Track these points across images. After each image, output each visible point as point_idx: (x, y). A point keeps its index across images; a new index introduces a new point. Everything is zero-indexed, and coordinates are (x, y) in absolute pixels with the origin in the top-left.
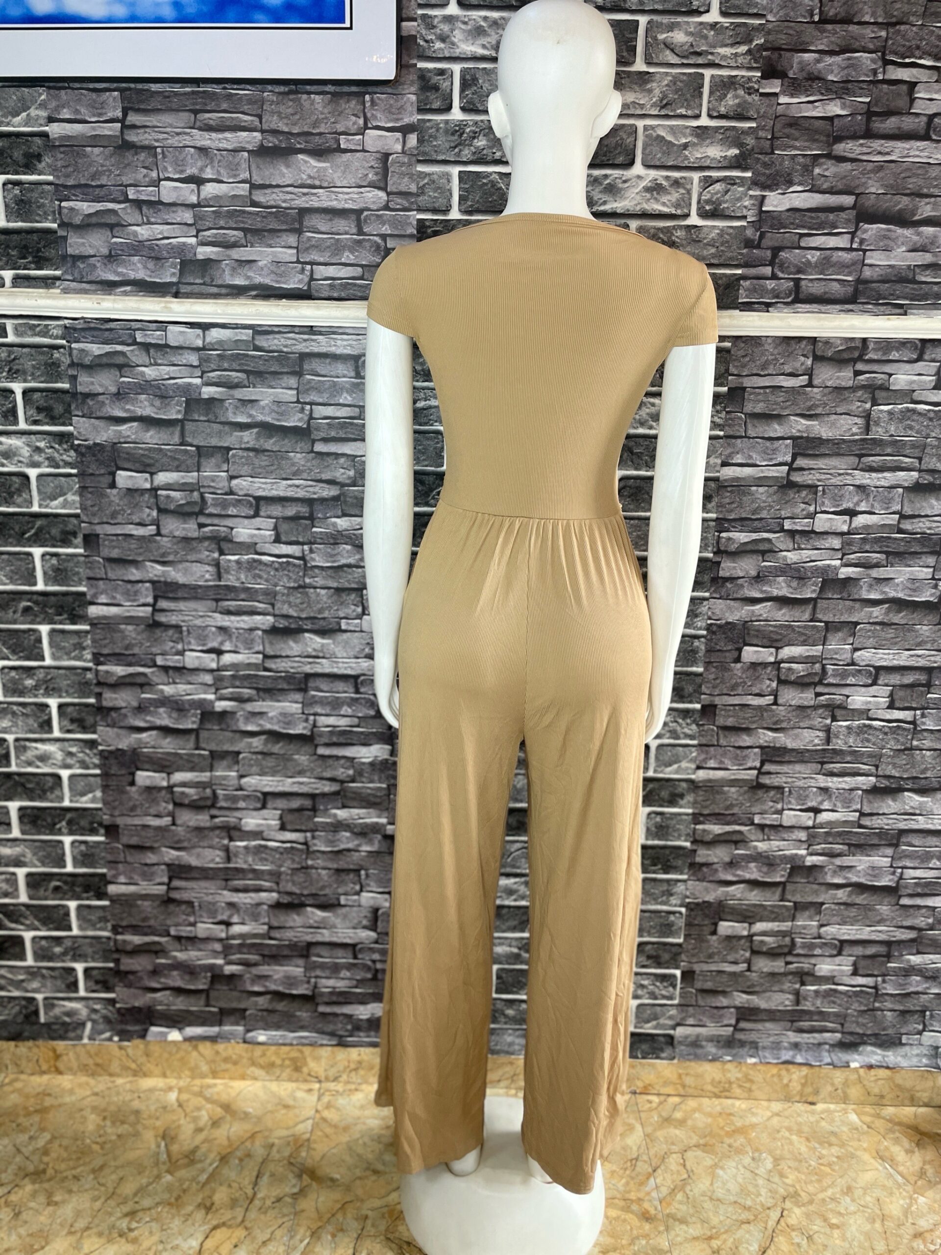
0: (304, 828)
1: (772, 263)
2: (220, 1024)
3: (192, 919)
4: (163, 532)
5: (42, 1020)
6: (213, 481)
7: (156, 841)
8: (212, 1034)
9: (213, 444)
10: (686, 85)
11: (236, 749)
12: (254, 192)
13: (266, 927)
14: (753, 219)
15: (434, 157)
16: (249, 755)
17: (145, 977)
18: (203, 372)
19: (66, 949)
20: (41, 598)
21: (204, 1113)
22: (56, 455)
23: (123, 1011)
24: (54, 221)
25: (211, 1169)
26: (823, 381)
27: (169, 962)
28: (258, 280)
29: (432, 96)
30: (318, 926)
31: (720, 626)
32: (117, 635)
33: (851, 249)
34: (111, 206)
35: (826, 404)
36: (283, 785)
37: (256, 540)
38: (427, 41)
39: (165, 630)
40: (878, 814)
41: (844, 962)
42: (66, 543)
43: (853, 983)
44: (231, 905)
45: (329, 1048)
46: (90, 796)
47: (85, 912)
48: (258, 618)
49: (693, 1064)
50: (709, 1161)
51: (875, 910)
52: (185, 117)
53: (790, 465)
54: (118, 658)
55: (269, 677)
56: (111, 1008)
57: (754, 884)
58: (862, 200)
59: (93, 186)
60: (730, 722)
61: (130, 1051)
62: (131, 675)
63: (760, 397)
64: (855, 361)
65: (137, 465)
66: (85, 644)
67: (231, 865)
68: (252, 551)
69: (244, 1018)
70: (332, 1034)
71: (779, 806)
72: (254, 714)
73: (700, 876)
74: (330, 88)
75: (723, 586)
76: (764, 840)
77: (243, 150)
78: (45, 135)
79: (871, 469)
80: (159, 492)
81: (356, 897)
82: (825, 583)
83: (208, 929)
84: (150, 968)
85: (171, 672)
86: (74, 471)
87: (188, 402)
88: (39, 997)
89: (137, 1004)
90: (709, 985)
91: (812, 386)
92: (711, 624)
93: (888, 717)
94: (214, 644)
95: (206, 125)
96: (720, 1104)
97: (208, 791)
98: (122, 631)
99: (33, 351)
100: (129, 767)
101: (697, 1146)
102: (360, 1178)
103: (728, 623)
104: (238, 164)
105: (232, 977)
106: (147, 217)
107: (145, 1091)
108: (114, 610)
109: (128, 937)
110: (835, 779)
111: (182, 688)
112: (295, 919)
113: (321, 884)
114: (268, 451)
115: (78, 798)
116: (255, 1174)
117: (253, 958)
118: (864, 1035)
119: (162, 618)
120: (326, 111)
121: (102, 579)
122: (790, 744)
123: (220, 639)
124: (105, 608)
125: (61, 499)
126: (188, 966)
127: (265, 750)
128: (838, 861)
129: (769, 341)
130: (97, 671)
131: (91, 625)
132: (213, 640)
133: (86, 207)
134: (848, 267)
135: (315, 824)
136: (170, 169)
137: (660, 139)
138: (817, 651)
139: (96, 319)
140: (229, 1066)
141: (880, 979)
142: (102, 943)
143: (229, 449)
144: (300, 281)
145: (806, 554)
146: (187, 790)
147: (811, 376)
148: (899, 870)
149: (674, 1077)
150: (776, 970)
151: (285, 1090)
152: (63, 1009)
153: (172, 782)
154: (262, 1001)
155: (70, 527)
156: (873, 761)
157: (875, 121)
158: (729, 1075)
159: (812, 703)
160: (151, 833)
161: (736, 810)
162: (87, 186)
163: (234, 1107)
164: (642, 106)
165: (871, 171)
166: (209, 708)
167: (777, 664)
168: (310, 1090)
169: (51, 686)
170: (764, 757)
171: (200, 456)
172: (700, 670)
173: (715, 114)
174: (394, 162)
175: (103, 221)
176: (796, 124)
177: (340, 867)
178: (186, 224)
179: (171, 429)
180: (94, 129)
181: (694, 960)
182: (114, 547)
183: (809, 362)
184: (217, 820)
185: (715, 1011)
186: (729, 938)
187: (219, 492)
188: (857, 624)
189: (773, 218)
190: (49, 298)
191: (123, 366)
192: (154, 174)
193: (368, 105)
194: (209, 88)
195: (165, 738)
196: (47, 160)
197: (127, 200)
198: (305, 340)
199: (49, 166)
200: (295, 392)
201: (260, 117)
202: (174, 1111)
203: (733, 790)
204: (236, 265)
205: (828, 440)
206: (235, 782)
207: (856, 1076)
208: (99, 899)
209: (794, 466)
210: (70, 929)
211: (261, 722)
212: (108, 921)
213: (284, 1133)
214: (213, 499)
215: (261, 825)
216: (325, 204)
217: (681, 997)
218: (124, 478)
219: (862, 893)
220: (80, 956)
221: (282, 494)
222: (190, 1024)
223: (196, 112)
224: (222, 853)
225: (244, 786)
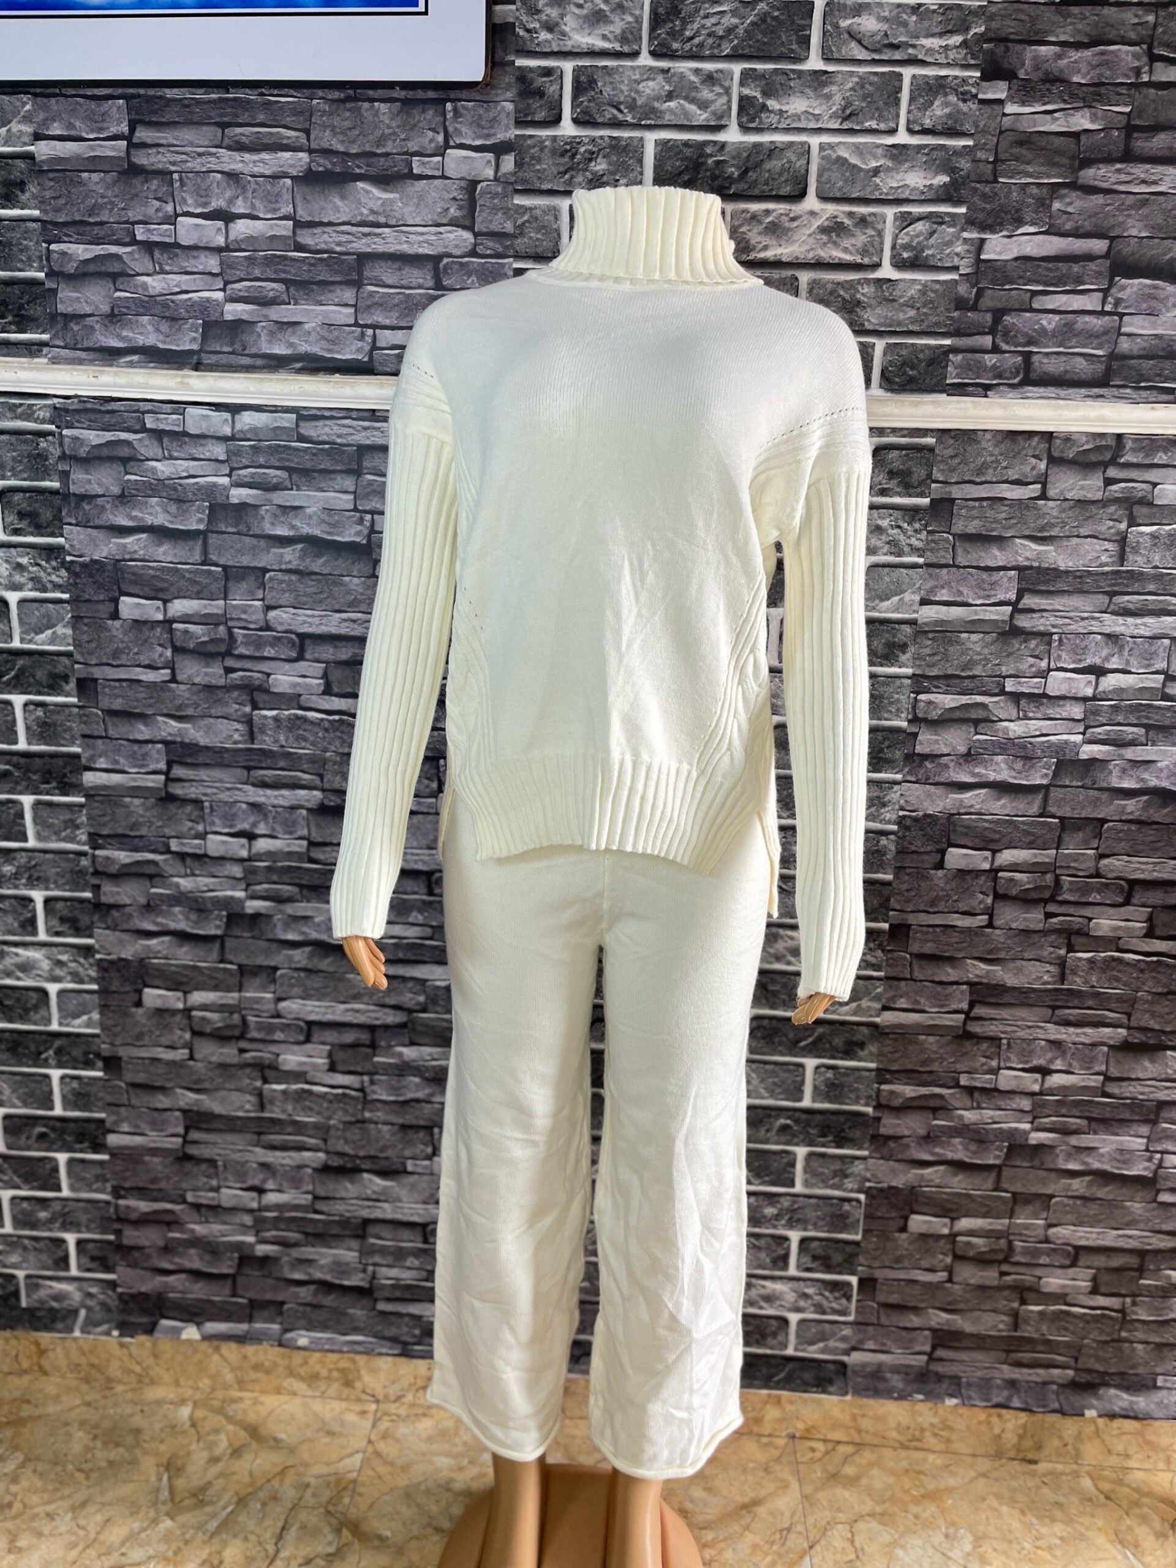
0: (359, 1069)
1: (992, 331)
2: (250, 1319)
3: (214, 1183)
4: (179, 678)
5: (24, 1304)
6: (244, 612)
7: (169, 1080)
8: (239, 1333)
9: (245, 564)
10: (877, 89)
11: (273, 964)
12: (299, 232)
13: (310, 1197)
14: (968, 271)
15: (537, 185)
16: (289, 972)
17: (154, 1255)
18: (232, 469)
19: (54, 1214)
20: (22, 761)
21: (223, 1437)
22: (42, 574)
23: (126, 1298)
24: (41, 270)
25: (224, 1514)
26: (1062, 492)
27: (185, 1236)
28: (304, 348)
29: (535, 104)
30: (376, 1199)
31: (916, 820)
32: (120, 812)
33: (1103, 313)
34: (113, 249)
35: (1065, 524)
36: (333, 1013)
37: (299, 690)
38: (528, 31)
39: (181, 806)
40: (1129, 1079)
41: (1080, 1276)
42: (54, 688)
43: (1091, 1303)
44: (264, 1166)
45: (390, 1359)
46: (85, 1018)
47: (78, 1168)
48: (302, 792)
49: (871, 1402)
50: (885, 1537)
51: (1124, 1208)
52: (210, 133)
53: (1014, 604)
54: (123, 840)
55: (315, 870)
56: (110, 1293)
57: (959, 1166)
58: (1119, 246)
59: (90, 224)
60: (928, 948)
61: (134, 1351)
62: (137, 863)
63: (974, 513)
64: (1105, 465)
65: (146, 589)
66: (79, 821)
67: (266, 1115)
68: (295, 704)
69: (281, 1313)
70: (394, 1340)
71: (994, 1063)
72: (296, 919)
73: (885, 1152)
74: (398, 93)
75: (920, 766)
76: (972, 1108)
77: (285, 175)
78: (29, 157)
79: (1126, 612)
80: (175, 626)
81: (427, 1163)
82: (1059, 764)
83: (236, 1196)
84: (161, 1243)
85: (188, 861)
86: (66, 596)
87: (211, 508)
88: (21, 1274)
89: (143, 1289)
90: (895, 1299)
91: (1047, 499)
92: (904, 817)
93: (1146, 948)
94: (245, 826)
95: (237, 142)
96: (908, 1458)
97: (236, 1017)
98: (126, 806)
99: (13, 438)
100: (134, 983)
101: (872, 1515)
102: (417, 1538)
103: (927, 816)
104: (278, 195)
105: (265, 1260)
106: (160, 264)
107: (149, 1404)
108: (116, 778)
109: (132, 1202)
110: (1071, 1030)
111: (203, 882)
112: (348, 1188)
113: (382, 1143)
114: (316, 574)
115: (69, 1020)
116: (280, 1524)
117: (294, 1236)
118: (1105, 1373)
119: (177, 790)
120: (394, 124)
121: (101, 737)
122: (1011, 980)
123: (252, 819)
124: (104, 775)
125: (49, 632)
126: (209, 1243)
127: (310, 966)
128: (1074, 1140)
129: (988, 436)
130: (94, 856)
131: (86, 796)
132: (243, 821)
133: (82, 251)
134: (1097, 337)
135: (374, 1064)
136: (190, 201)
137: (842, 162)
138: (1048, 856)
139: (94, 398)
140: (260, 1375)
141: (1128, 1300)
142: (99, 1209)
143: (265, 570)
144: (359, 350)
145: (1035, 726)
146: (208, 1015)
147: (1044, 485)
148: (1158, 1156)
149: (846, 1418)
150: (988, 1283)
151: (332, 1410)
152: (50, 1291)
153: (190, 1003)
154: (305, 1293)
155: (60, 669)
156: (1125, 1007)
157: (1137, 139)
158: (920, 1419)
159: (1040, 926)
160: (161, 1069)
161: (935, 1067)
162: (83, 223)
163: (263, 1431)
164: (817, 118)
165: (1131, 207)
166: (237, 910)
167: (994, 872)
168: (364, 1413)
169: (36, 875)
170: (975, 997)
171: (227, 579)
172: (889, 877)
173: (917, 128)
174: (483, 192)
175: (103, 268)
176: (1030, 143)
177: (407, 1122)
178: (210, 274)
179: (191, 543)
180: (92, 148)
181: (877, 1264)
182: (117, 696)
183: (1043, 465)
184: (247, 1055)
185: (904, 1333)
186: (924, 1237)
187: (252, 626)
188: (1104, 821)
189: (995, 270)
190: (31, 369)
191: (128, 460)
192: (169, 208)
193: (449, 116)
194: (240, 95)
195: (181, 946)
196: (33, 189)
197: (134, 242)
198: (365, 429)
199: (34, 197)
200: (352, 497)
201: (307, 132)
202: (184, 1432)
203: (931, 1039)
204: (275, 328)
205: (1067, 572)
206: (271, 1006)
207: (1093, 1428)
208: (95, 1152)
209: (1020, 606)
210: (59, 1189)
211: (305, 929)
212: (107, 1181)
213: (322, 1470)
214: (245, 636)
215: (305, 1063)
216: (392, 248)
217: (857, 1312)
218: (129, 606)
219: (1106, 1185)
220: (71, 1223)
221: (334, 630)
222: (212, 1319)
223: (223, 126)
224: (253, 1099)
225: (282, 1012)
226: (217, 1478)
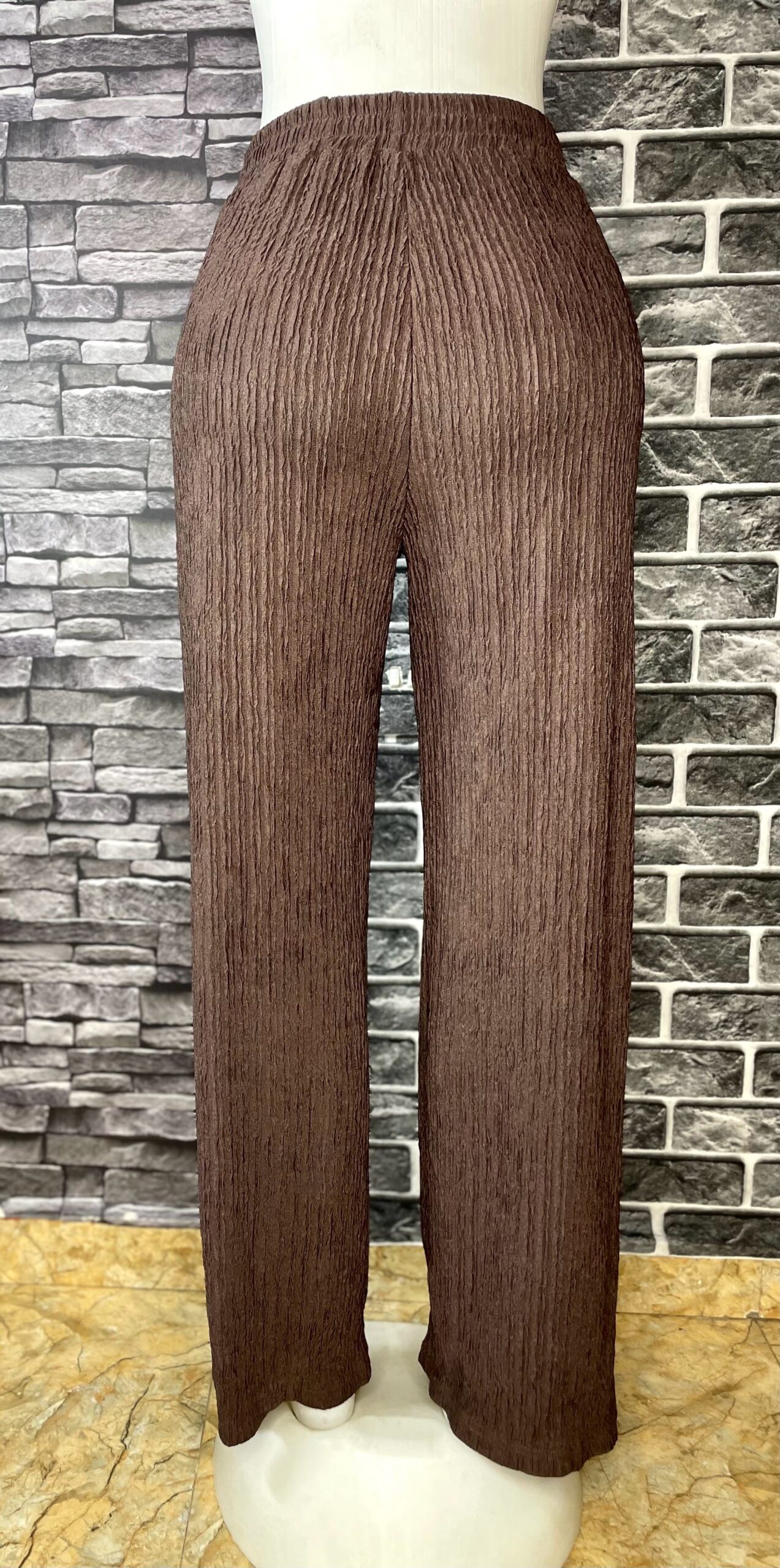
2: (64, 1192)
6: (51, 261)
8: (51, 1209)
9: (52, 197)
11: (89, 721)
13: (136, 1025)
16: (110, 731)
18: (36, 76)
21: (38, 1330)
25: (50, 1410)
36: (162, 782)
37: (118, 359)
44: (81, 987)
48: (123, 495)
55: (139, 592)
67: (82, 920)
68: (112, 378)
69: (102, 1183)
72: (116, 661)
83: (46, 1029)
87: (12, 128)
94: (52, 543)
97: (46, 793)
105: (86, 1112)
112: (183, 1012)
114: (137, 203)
116: (124, 1419)
117: (117, 1078)
123: (62, 533)
126: (13, 1094)
127: (134, 722)
132: (51, 536)
140: (78, 1262)
143: (74, 200)
146: (12, 793)
151: (170, 1302)
154: (130, 1153)
163: (87, 1324)
166: (46, 653)
171: (30, 216)
184: (59, 842)
187: (60, 279)
198: (196, 11)
200: (180, 98)
206: (88, 777)
211: (128, 673)
213: (166, 1362)
214: (52, 292)
215: (129, 850)
221: (160, 276)
222: (18, 1193)
224: (67, 900)
225: (102, 784)
226: (36, 1373)
